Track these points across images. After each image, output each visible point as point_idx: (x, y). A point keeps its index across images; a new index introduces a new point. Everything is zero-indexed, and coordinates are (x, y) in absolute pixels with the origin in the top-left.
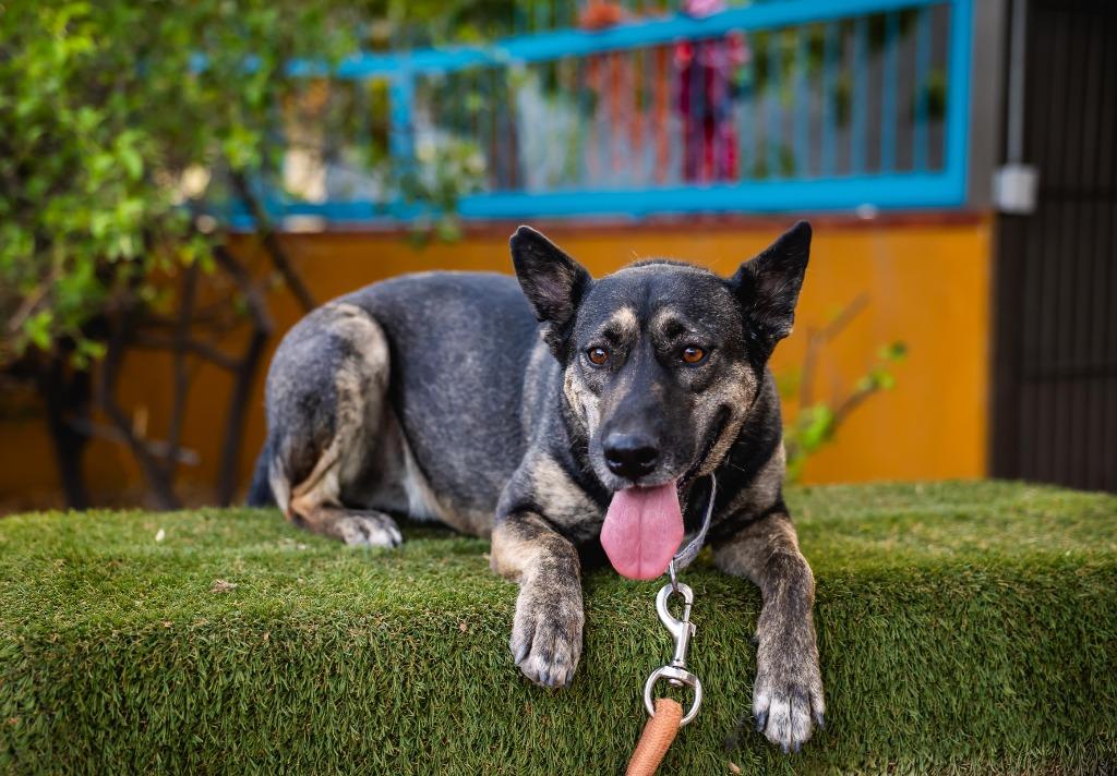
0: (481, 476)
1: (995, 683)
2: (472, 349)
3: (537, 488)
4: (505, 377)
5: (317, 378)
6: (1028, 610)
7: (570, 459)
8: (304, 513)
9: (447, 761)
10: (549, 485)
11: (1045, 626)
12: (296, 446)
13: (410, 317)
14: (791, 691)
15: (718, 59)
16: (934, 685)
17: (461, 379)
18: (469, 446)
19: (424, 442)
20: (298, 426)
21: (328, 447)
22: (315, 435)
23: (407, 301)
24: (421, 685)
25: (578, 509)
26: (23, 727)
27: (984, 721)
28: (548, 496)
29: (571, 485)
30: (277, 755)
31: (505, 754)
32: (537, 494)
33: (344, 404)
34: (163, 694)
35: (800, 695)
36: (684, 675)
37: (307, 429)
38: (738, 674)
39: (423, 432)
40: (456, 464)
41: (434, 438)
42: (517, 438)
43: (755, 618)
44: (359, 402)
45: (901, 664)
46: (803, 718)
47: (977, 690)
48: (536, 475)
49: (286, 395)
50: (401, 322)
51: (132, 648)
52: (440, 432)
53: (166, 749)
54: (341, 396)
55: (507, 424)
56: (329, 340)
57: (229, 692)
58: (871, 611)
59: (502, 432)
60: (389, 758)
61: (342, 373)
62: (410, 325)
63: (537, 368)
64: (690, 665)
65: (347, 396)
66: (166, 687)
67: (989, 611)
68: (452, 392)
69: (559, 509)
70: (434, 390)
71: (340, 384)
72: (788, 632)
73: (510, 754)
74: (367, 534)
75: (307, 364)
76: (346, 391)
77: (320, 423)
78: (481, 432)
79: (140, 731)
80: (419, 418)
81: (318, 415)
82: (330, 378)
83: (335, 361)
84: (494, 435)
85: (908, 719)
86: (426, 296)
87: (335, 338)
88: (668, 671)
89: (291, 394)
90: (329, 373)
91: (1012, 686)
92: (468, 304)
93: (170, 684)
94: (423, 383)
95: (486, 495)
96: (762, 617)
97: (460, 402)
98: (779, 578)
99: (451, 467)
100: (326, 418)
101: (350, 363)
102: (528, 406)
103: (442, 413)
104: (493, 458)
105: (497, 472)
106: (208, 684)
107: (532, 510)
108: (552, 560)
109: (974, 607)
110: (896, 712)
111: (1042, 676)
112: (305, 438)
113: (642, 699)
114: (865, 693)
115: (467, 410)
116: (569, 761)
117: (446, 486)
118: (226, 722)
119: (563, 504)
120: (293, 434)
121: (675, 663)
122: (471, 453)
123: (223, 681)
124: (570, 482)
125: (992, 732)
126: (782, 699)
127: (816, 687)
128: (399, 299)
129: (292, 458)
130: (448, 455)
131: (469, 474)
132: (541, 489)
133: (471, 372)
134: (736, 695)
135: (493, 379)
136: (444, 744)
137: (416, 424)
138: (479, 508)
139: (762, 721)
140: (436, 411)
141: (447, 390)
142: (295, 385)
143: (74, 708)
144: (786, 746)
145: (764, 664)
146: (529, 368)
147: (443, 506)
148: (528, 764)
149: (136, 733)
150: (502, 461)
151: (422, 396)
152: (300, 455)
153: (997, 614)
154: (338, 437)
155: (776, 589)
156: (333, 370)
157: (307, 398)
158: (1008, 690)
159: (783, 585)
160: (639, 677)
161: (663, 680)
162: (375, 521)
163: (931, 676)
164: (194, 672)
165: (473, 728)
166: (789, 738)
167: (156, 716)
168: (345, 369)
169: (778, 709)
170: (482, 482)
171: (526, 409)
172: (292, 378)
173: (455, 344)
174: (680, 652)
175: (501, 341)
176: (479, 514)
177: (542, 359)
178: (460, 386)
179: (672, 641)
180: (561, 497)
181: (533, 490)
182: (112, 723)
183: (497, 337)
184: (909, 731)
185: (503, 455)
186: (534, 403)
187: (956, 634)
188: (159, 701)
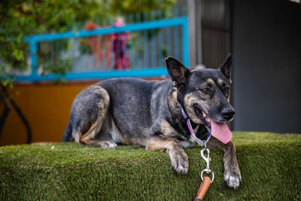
0: (137, 128)
1: (274, 172)
2: (133, 96)
3: (161, 128)
4: (144, 102)
5: (92, 105)
6: (279, 153)
7: (171, 120)
8: (86, 142)
9: (157, 195)
10: (165, 128)
11: (283, 157)
12: (85, 123)
13: (114, 89)
14: (234, 174)
15: (123, 38)
16: (262, 172)
17: (131, 104)
18: (134, 120)
19: (119, 121)
20: (86, 118)
21: (94, 123)
22: (91, 120)
23: (112, 85)
24: (152, 176)
25: (172, 133)
26: (60, 189)
27: (273, 181)
28: (164, 130)
29: (171, 127)
30: (119, 195)
31: (170, 193)
32: (162, 130)
33: (100, 111)
34: (92, 180)
35: (237, 175)
36: (210, 171)
37: (89, 119)
38: (220, 170)
39: (119, 118)
40: (129, 125)
41: (123, 120)
42: (149, 118)
43: (223, 157)
44: (104, 111)
45: (254, 167)
46: (238, 180)
47: (271, 173)
48: (161, 125)
49: (83, 110)
50: (112, 90)
51: (83, 167)
52: (125, 118)
53: (92, 195)
54: (99, 109)
55: (146, 114)
56: (95, 95)
57: (107, 179)
58: (247, 154)
59: (144, 116)
60: (145, 195)
61: (99, 103)
62: (114, 91)
63: (154, 100)
64: (210, 168)
65: (101, 109)
66: (92, 177)
67: (271, 154)
68: (129, 107)
69: (167, 133)
70: (123, 107)
71: (99, 106)
72: (232, 160)
73: (171, 193)
74: (108, 145)
75: (89, 101)
76: (101, 108)
77: (93, 117)
78: (138, 117)
79: (86, 190)
80: (118, 114)
81: (92, 115)
82: (96, 105)
83: (97, 100)
84: (142, 117)
85: (257, 181)
86: (117, 83)
87: (96, 94)
88: (206, 170)
89: (84, 109)
90: (96, 103)
91: (278, 172)
92: (129, 85)
93: (93, 177)
94: (119, 105)
95: (138, 133)
96: (225, 156)
97: (131, 109)
98: (228, 147)
99: (128, 126)
100: (95, 115)
101: (101, 100)
102: (153, 109)
103: (126, 113)
104: (141, 123)
105: (142, 127)
106: (102, 177)
107: (161, 134)
108: (175, 144)
109: (268, 153)
110: (254, 179)
111: (284, 169)
112: (88, 121)
113: (200, 177)
114: (247, 175)
115: (133, 111)
116: (185, 194)
117: (126, 132)
118: (106, 186)
119: (168, 132)
120: (84, 120)
121: (207, 168)
122: (135, 122)
123: (106, 176)
124: (170, 126)
125: (275, 183)
126: (233, 176)
127: (239, 173)
128: (110, 84)
129: (84, 127)
130: (127, 124)
131: (133, 128)
132: (162, 129)
133: (134, 102)
134: (220, 176)
135: (140, 103)
136: (157, 191)
137: (117, 116)
138: (135, 137)
139: (228, 182)
140: (123, 112)
141: (127, 106)
142: (85, 107)
143: (71, 184)
144: (235, 188)
145: (226, 168)
146: (151, 100)
147: (123, 138)
148: (176, 195)
149: (85, 191)
150: (144, 124)
151: (119, 109)
152: (86, 126)
153: (273, 155)
154: (98, 120)
155: (228, 149)
156: (97, 102)
157: (89, 110)
158: (277, 173)
159: (229, 148)
160: (199, 172)
161: (205, 172)
162: (110, 141)
163: (261, 170)
164: (99, 173)
165: (163, 186)
166: (235, 186)
167: (90, 186)
168: (100, 102)
169: (232, 178)
170: (137, 130)
171: (152, 110)
172: (84, 105)
173: (128, 95)
174: (208, 165)
175: (141, 93)
176: (135, 139)
177: (156, 97)
178: (131, 105)
179: (206, 163)
180: (167, 130)
181: (160, 129)
182: (80, 188)
183: (140, 92)
184: (258, 184)
185: (145, 122)
186: (154, 108)
187: (265, 160)
188: (91, 182)
